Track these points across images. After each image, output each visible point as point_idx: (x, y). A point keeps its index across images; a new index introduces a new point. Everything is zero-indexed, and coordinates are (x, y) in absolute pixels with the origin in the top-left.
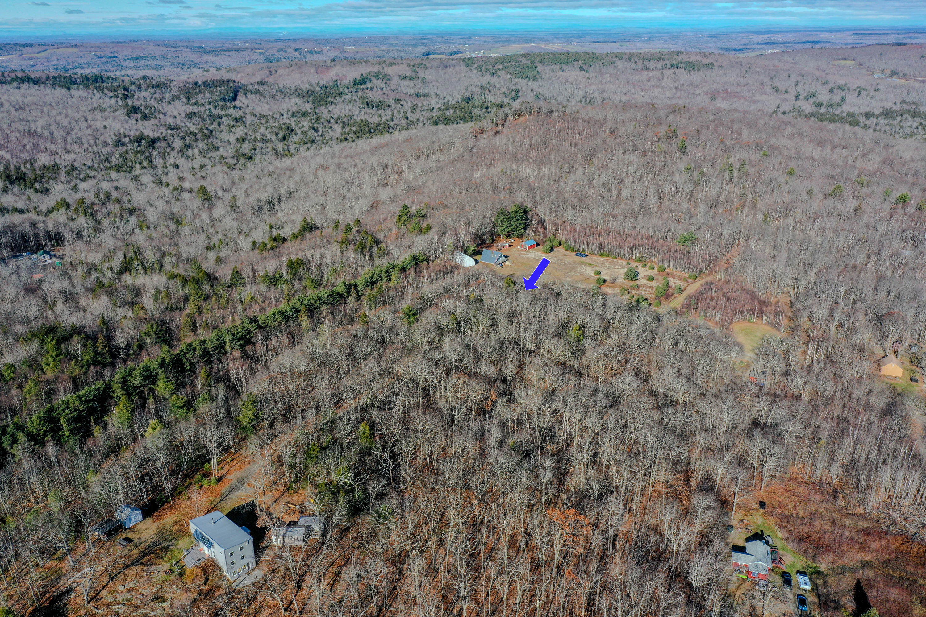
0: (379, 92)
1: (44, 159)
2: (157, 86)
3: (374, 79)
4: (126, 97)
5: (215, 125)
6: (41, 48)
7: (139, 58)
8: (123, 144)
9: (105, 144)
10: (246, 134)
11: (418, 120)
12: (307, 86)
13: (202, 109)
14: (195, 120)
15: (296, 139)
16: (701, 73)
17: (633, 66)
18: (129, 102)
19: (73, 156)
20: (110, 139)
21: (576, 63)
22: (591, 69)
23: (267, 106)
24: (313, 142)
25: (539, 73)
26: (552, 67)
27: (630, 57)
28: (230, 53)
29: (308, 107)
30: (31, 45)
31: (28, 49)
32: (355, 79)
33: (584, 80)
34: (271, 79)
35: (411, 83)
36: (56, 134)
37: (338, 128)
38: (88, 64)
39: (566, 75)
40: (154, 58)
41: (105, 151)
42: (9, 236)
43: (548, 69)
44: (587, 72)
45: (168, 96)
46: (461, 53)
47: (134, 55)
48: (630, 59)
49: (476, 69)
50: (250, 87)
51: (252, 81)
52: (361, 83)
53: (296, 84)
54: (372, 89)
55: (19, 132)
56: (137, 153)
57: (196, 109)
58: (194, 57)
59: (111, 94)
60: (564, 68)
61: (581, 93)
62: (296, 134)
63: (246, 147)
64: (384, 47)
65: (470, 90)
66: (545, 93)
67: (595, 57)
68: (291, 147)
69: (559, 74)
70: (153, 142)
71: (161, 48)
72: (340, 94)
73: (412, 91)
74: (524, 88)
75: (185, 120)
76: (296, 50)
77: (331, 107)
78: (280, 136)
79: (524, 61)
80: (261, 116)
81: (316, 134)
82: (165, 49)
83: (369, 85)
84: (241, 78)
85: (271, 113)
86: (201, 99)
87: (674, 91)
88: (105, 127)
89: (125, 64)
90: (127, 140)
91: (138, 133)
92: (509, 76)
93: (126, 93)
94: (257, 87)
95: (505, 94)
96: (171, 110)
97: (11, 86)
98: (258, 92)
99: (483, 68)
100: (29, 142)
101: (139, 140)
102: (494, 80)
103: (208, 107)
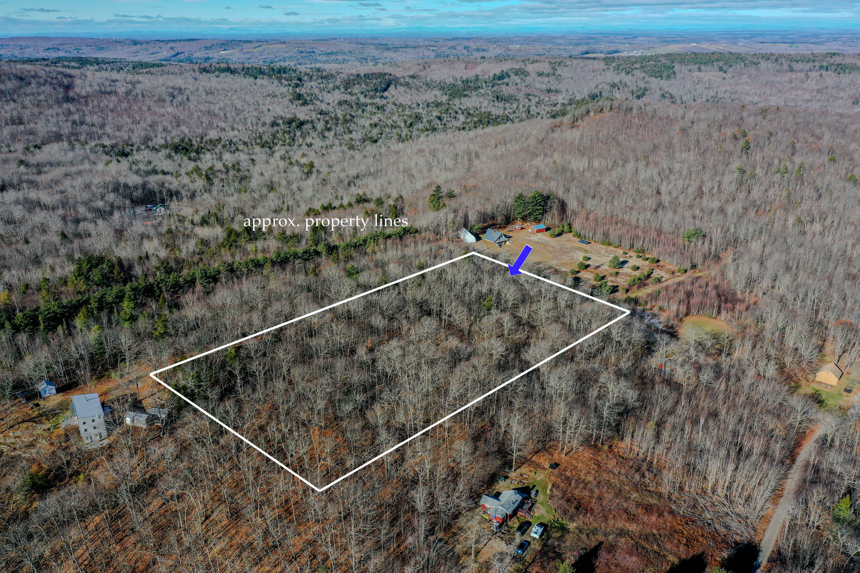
0: (514, 87)
1: (213, 134)
2: (326, 77)
3: (512, 76)
4: (297, 85)
5: (360, 112)
6: (257, 44)
7: (332, 53)
8: (278, 125)
9: (264, 124)
10: (380, 120)
11: (538, 114)
12: (452, 80)
13: (354, 98)
14: (344, 106)
15: (420, 126)
16: (852, 76)
17: (778, 67)
18: (298, 90)
19: (236, 132)
20: (268, 120)
21: (715, 64)
22: (730, 70)
23: (409, 97)
24: (434, 130)
25: (674, 73)
26: (689, 67)
27: (777, 59)
28: (407, 50)
29: (444, 99)
30: (251, 42)
31: (248, 44)
32: (495, 75)
33: (719, 80)
34: (423, 74)
35: (546, 79)
36: (228, 114)
37: (462, 118)
38: (290, 58)
39: (701, 75)
40: (343, 53)
41: (261, 130)
42: (140, 191)
43: (684, 69)
44: (725, 72)
45: (331, 86)
46: (619, 52)
47: (328, 51)
48: (776, 60)
49: (614, 67)
50: (402, 80)
51: (405, 75)
52: (499, 79)
53: (442, 78)
54: (507, 84)
55: (201, 111)
56: (285, 132)
57: (348, 97)
58: (375, 53)
59: (286, 83)
60: (703, 67)
61: (712, 93)
62: (422, 122)
63: (375, 131)
64: (548, 46)
65: (600, 87)
66: (674, 92)
67: (739, 57)
68: (414, 133)
69: (697, 73)
70: (302, 124)
71: (352, 45)
72: (476, 88)
73: (544, 87)
74: (653, 87)
75: (336, 107)
76: (465, 48)
77: (464, 100)
78: (408, 123)
79: (663, 60)
80: (401, 105)
81: (439, 123)
82: (355, 46)
83: (506, 80)
84: (397, 72)
85: (409, 103)
86: (356, 89)
87: (815, 93)
88: (269, 110)
89: (318, 58)
90: (281, 122)
91: (292, 116)
92: (643, 74)
93: (298, 82)
94: (407, 80)
95: (633, 93)
96: (329, 98)
97: (214, 75)
98: (407, 85)
99: (621, 67)
100: (205, 120)
101: (290, 122)
102: (627, 79)
103: (359, 95)
